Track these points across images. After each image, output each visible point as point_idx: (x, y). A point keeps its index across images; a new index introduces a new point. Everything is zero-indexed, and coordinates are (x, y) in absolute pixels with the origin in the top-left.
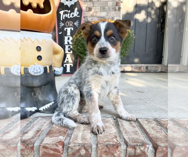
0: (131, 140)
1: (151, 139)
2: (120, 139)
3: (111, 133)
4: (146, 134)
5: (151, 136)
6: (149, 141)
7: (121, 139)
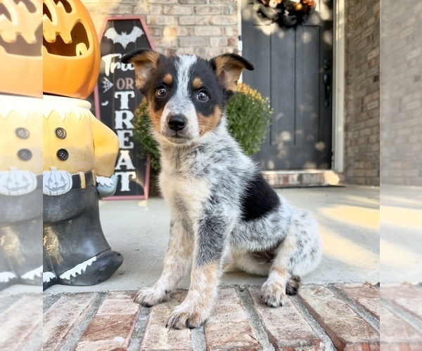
0: (283, 335)
1: (327, 330)
2: (259, 333)
3: (236, 323)
4: (314, 318)
5: (326, 322)
6: (324, 333)
7: (262, 334)
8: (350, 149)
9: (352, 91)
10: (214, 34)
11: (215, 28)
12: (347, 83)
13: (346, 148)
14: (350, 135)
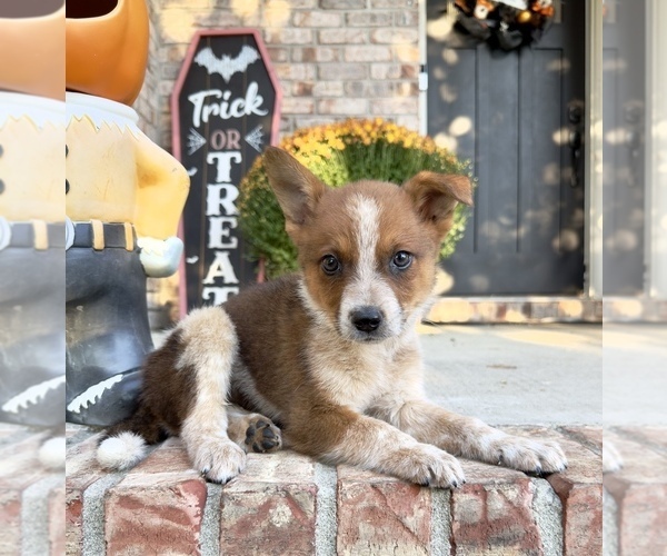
10: (378, 58)
11: (379, 49)
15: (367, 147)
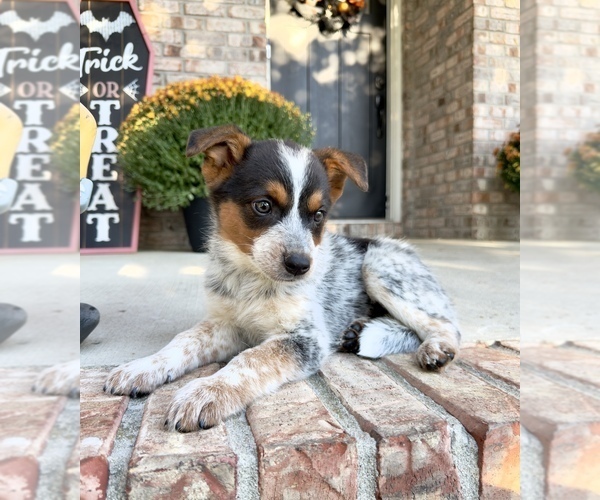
8: (409, 193)
9: (411, 118)
10: (234, 29)
11: (235, 22)
12: (406, 107)
13: (404, 191)
14: (410, 174)
15: (229, 100)
